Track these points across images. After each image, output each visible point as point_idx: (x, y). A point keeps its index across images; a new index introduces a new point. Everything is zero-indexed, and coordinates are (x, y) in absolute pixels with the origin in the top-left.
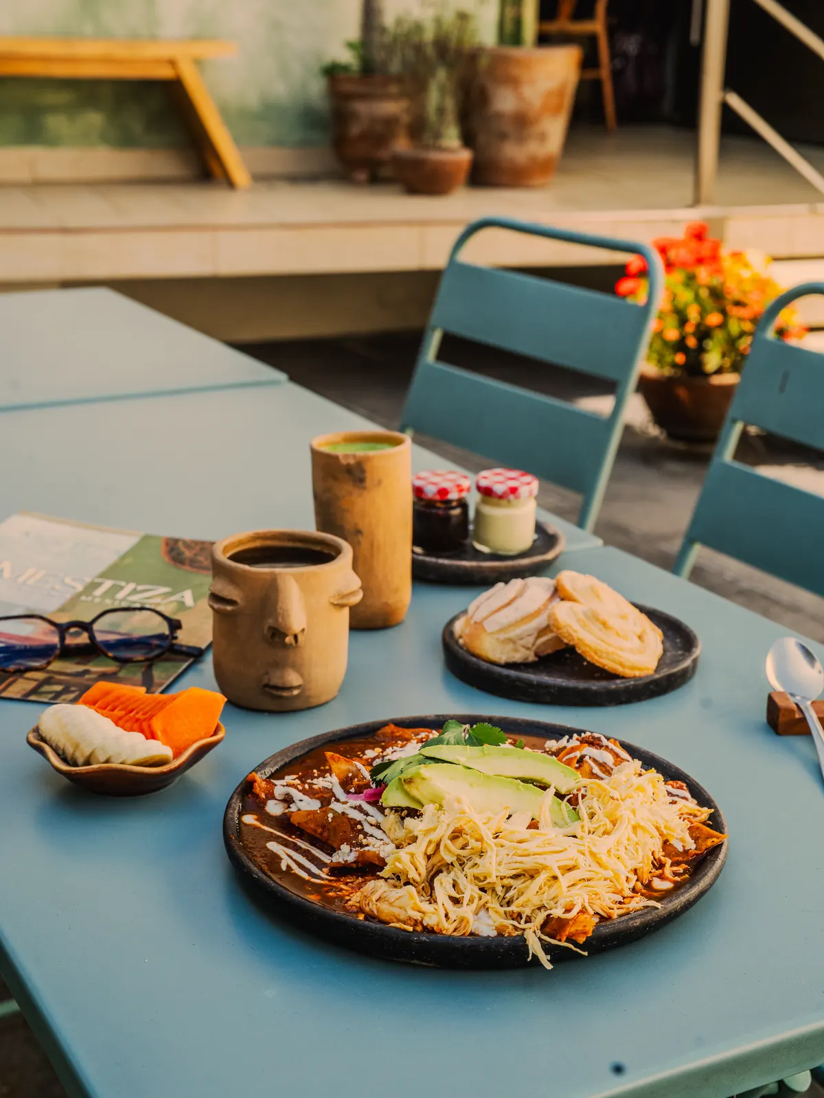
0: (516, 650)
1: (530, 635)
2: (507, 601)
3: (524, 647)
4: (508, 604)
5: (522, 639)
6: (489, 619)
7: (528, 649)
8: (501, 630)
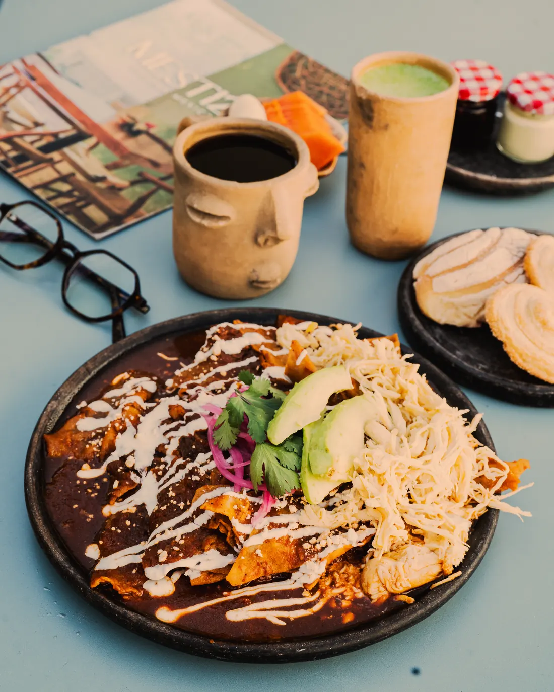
0: (458, 316)
1: (474, 305)
2: (465, 261)
3: (466, 314)
4: (465, 266)
5: (465, 307)
6: (441, 278)
7: (470, 317)
8: (448, 293)
